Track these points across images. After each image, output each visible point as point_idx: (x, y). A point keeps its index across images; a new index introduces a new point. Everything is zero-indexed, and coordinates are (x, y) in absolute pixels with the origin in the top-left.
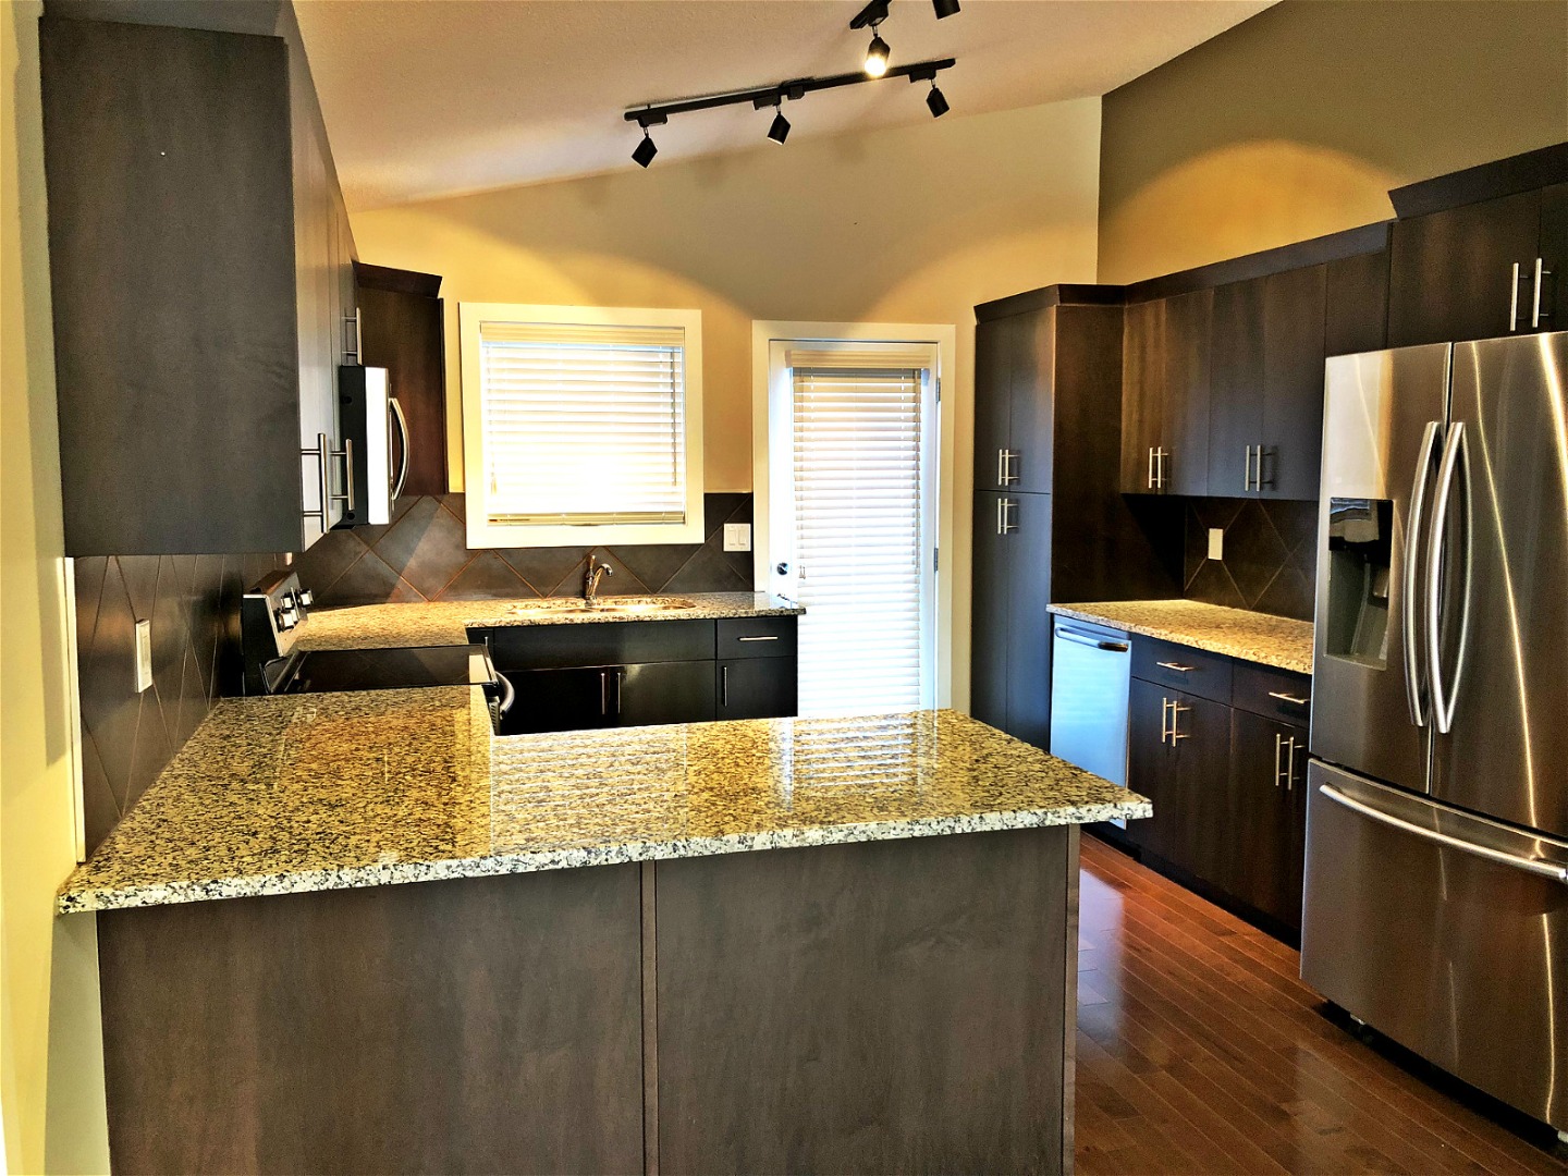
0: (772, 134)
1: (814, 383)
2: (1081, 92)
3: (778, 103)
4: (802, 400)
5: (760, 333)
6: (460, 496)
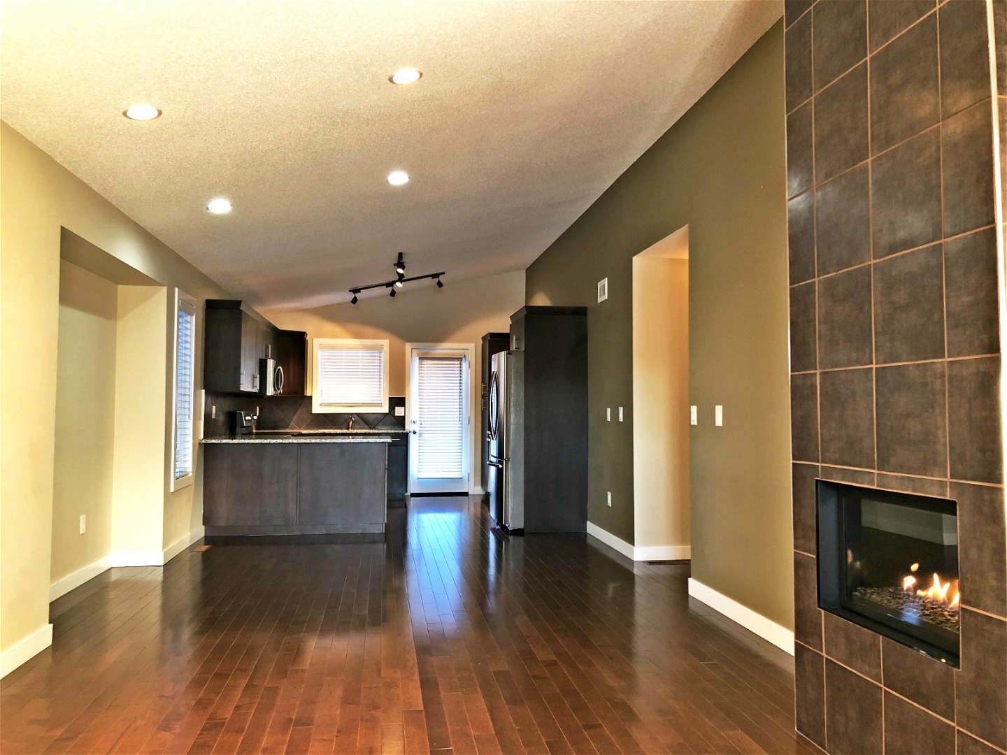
0: (391, 294)
1: (425, 362)
2: (517, 269)
3: (392, 286)
4: (421, 367)
5: (408, 347)
6: (311, 397)
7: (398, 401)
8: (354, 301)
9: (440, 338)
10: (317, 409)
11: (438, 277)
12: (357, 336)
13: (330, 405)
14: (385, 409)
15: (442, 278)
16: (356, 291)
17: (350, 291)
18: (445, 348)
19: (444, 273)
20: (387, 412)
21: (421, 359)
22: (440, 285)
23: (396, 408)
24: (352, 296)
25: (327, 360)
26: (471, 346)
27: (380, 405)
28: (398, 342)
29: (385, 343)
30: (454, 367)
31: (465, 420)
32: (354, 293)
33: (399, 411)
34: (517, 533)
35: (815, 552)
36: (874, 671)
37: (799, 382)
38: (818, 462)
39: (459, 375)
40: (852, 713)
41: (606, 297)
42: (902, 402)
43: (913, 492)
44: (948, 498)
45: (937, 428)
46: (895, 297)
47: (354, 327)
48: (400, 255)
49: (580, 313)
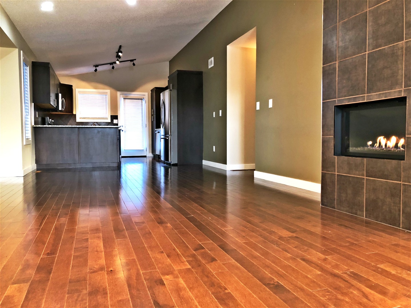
0: (112, 68)
1: (126, 100)
3: (113, 64)
4: (125, 102)
5: (119, 93)
6: (75, 115)
7: (114, 117)
8: (96, 70)
9: (133, 90)
10: (78, 120)
11: (133, 61)
12: (96, 88)
13: (84, 118)
14: (109, 120)
15: (134, 62)
16: (96, 66)
17: (94, 66)
18: (135, 94)
19: (135, 60)
20: (110, 121)
21: (124, 98)
22: (134, 64)
23: (114, 120)
24: (94, 68)
25: (82, 99)
26: (146, 94)
27: (107, 119)
28: (113, 91)
29: (108, 91)
30: (139, 103)
31: (144, 126)
32: (96, 67)
33: (115, 121)
34: (175, 165)
35: (333, 135)
36: (361, 173)
37: (327, 68)
38: (336, 98)
39: (141, 106)
40: (349, 191)
41: (213, 65)
42: (381, 64)
43: (385, 98)
44: (402, 96)
45: (398, 70)
46: (380, 22)
47: (94, 84)
48: (120, 47)
49: (199, 74)
